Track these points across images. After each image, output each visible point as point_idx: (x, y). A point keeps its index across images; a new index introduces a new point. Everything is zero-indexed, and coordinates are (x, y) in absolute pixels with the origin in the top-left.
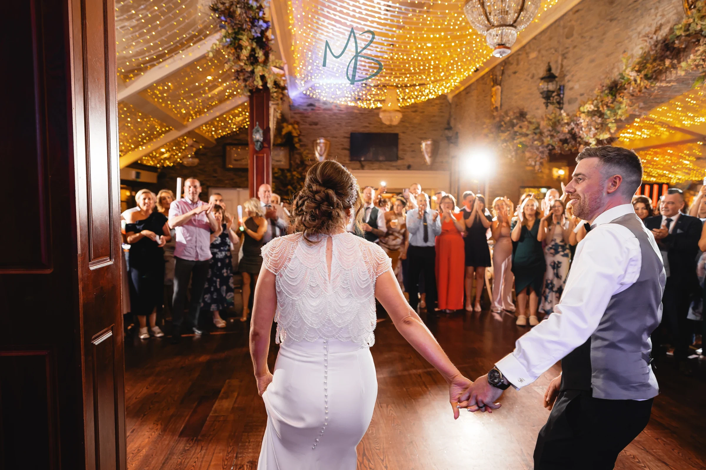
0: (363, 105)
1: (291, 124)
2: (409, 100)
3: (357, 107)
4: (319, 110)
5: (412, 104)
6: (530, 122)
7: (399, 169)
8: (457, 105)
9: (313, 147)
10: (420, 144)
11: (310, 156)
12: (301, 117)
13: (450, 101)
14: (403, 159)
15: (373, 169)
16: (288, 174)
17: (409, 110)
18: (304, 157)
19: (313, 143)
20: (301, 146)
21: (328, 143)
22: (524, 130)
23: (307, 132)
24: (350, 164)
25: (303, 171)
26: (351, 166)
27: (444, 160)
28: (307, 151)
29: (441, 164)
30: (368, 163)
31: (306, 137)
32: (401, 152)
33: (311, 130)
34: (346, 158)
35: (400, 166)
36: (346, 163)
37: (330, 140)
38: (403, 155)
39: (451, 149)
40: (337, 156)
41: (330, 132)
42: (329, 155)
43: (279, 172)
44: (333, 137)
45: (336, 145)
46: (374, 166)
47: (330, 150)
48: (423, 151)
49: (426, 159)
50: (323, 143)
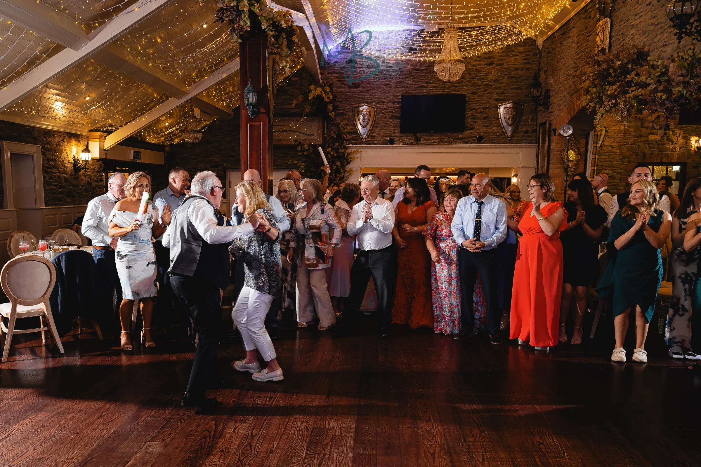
0: (418, 57)
1: (321, 86)
2: (479, 48)
3: (410, 60)
4: (362, 68)
5: (485, 53)
6: (653, 67)
7: (466, 143)
8: (549, 53)
10: (497, 108)
11: (349, 127)
12: (338, 77)
13: (540, 47)
14: (471, 129)
15: (432, 143)
17: (482, 63)
18: (342, 129)
19: (353, 111)
20: (337, 115)
21: (373, 110)
22: (643, 78)
23: (344, 96)
24: (401, 137)
25: (340, 146)
26: (402, 140)
27: (530, 129)
28: (346, 122)
29: (526, 135)
30: (426, 136)
31: (344, 104)
32: (469, 120)
33: (351, 94)
34: (396, 130)
35: (468, 138)
36: (396, 136)
37: (375, 107)
38: (472, 123)
39: (539, 113)
40: (384, 126)
41: (375, 95)
42: (373, 126)
43: (309, 149)
44: (379, 102)
45: (383, 113)
46: (433, 140)
47: (375, 120)
48: (501, 118)
49: (504, 128)
50: (366, 110)
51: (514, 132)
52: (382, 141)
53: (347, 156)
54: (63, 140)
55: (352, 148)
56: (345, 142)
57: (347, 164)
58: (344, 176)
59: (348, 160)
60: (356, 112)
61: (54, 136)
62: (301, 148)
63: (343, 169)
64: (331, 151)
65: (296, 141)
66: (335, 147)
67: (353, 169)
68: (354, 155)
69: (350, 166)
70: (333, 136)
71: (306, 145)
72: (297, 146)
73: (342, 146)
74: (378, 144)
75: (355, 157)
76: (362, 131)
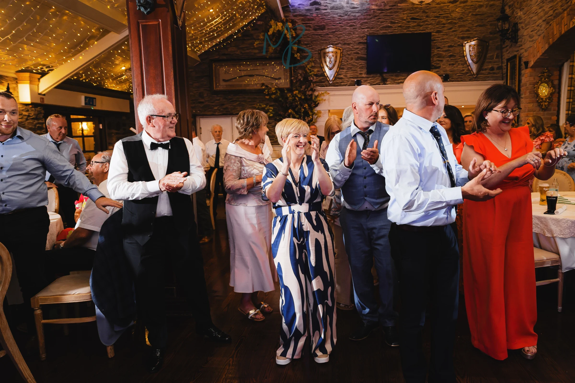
4: (326, 9)
9: (320, 58)
10: (462, 46)
11: (316, 70)
12: (303, 20)
14: (437, 67)
16: (289, 95)
18: (308, 71)
19: (320, 54)
20: (303, 57)
21: (339, 52)
23: (310, 39)
24: (368, 78)
25: (308, 89)
26: (369, 81)
27: (496, 66)
28: (313, 64)
29: (491, 72)
30: (392, 76)
31: (310, 46)
32: (435, 59)
33: (317, 36)
34: (362, 71)
36: (363, 77)
37: (341, 48)
38: (438, 62)
39: (504, 50)
40: (351, 68)
41: (340, 37)
42: (340, 68)
43: (277, 92)
44: (345, 44)
45: (349, 55)
46: (399, 80)
47: (342, 61)
48: (466, 56)
49: (469, 65)
50: (332, 52)
51: (480, 69)
52: (349, 83)
53: (315, 99)
55: (320, 90)
56: (312, 84)
57: (315, 107)
58: (312, 118)
59: (316, 102)
60: (322, 54)
62: (268, 92)
63: (312, 112)
64: (299, 93)
65: (263, 84)
66: (302, 89)
67: (321, 111)
68: (322, 97)
69: (318, 108)
70: (300, 79)
71: (273, 89)
72: (264, 90)
73: (309, 89)
74: (345, 85)
75: (322, 99)
76: (329, 73)
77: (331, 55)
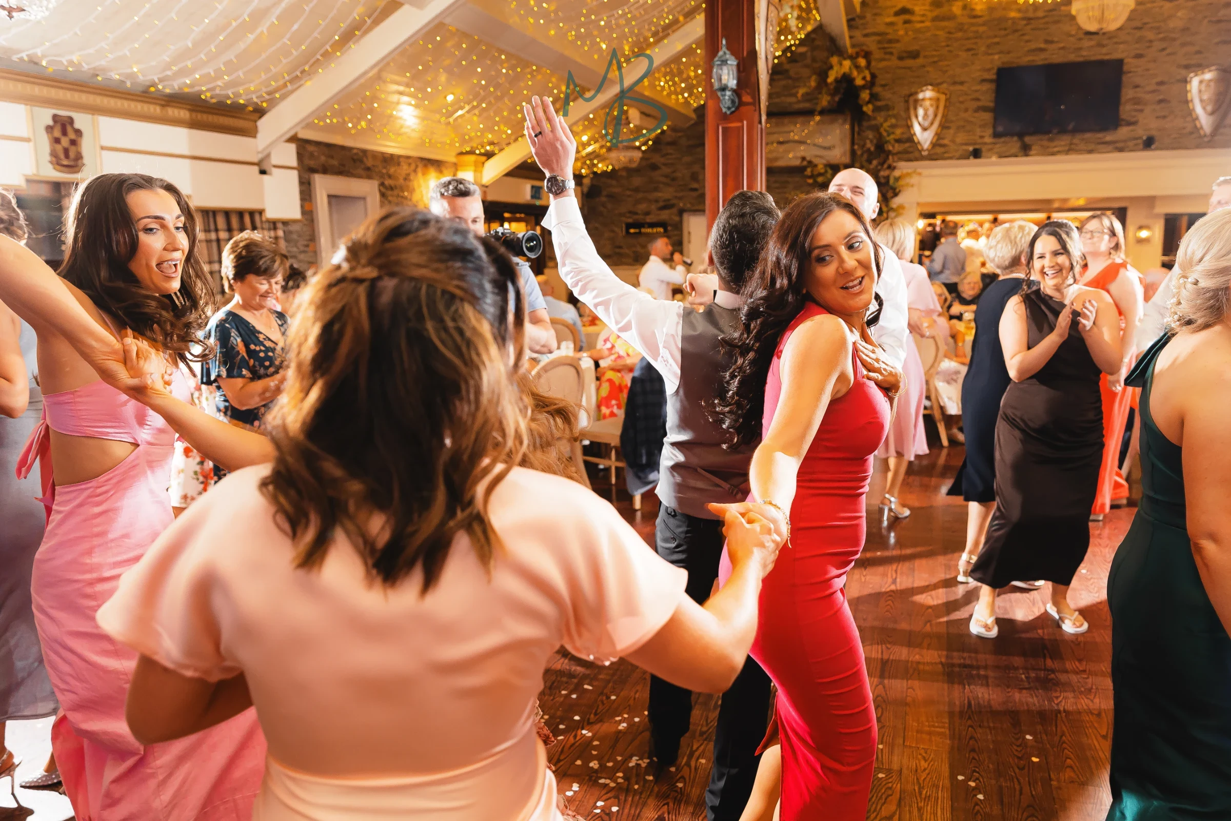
1: (851, 58)
4: (922, 22)
7: (1121, 150)
9: (908, 109)
10: (1186, 81)
11: (898, 132)
12: (879, 42)
14: (1129, 124)
15: (1053, 154)
18: (885, 134)
19: (907, 102)
20: (877, 109)
21: (943, 97)
23: (891, 75)
24: (995, 144)
25: (882, 165)
26: (996, 150)
28: (893, 121)
30: (1041, 140)
31: (890, 89)
32: (1128, 108)
33: (903, 71)
34: (984, 131)
35: (1125, 141)
36: (985, 144)
37: (947, 92)
38: (1134, 113)
40: (963, 127)
41: (947, 71)
42: (943, 126)
43: (826, 172)
44: (955, 83)
45: (962, 102)
46: (1055, 147)
47: (947, 115)
48: (1192, 101)
49: (1198, 119)
50: (930, 99)
51: (1218, 126)
52: (959, 153)
53: (894, 182)
54: (415, 171)
55: (903, 168)
56: (890, 157)
57: (893, 197)
59: (895, 188)
60: (911, 102)
61: (399, 164)
62: (812, 171)
65: (803, 159)
67: (905, 205)
68: (907, 180)
69: (899, 200)
70: (869, 148)
71: (820, 166)
72: (803, 168)
73: (885, 165)
74: (951, 158)
75: (907, 184)
76: (923, 136)
77: (927, 103)
